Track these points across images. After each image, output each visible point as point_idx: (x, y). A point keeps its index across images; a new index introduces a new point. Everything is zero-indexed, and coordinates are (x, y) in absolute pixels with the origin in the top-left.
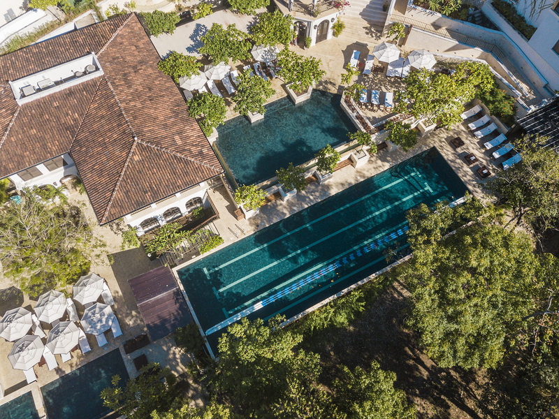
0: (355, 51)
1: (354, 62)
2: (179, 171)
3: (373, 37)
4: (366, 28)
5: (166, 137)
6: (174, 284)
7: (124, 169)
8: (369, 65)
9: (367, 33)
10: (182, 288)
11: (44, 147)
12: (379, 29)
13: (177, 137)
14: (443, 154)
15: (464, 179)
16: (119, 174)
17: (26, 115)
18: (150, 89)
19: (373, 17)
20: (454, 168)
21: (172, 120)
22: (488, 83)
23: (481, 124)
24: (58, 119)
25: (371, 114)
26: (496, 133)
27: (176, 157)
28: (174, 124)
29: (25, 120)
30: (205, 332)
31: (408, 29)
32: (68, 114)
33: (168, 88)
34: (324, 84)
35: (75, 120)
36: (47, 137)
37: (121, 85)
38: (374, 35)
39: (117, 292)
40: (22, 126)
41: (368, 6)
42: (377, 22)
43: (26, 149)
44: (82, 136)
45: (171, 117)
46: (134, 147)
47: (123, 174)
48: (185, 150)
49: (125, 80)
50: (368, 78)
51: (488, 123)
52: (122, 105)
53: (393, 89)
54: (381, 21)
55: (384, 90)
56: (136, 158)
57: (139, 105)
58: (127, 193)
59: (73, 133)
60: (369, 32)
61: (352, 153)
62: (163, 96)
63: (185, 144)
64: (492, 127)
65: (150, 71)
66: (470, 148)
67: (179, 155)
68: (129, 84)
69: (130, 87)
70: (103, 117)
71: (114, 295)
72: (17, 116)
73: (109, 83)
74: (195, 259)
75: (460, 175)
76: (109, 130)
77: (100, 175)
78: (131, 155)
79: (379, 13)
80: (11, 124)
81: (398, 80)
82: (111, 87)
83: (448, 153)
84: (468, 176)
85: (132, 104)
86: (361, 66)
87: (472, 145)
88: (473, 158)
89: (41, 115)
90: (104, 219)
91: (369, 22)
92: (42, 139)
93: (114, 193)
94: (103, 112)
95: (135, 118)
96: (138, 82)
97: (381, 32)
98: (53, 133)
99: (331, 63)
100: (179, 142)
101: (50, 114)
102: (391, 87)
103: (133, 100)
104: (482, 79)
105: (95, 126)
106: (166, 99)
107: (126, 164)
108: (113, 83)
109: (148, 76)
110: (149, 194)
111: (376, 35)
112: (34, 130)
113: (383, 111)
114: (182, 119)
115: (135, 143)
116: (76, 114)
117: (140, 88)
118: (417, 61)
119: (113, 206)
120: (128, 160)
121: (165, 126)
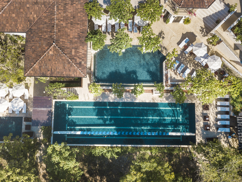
0: (187, 38)
1: (183, 43)
2: (66, 67)
3: (202, 34)
4: (202, 27)
5: (68, 48)
6: (51, 107)
7: (43, 56)
8: (189, 49)
9: (200, 31)
10: (53, 110)
11: (16, 25)
12: (208, 32)
13: (73, 50)
14: (196, 110)
15: (197, 127)
16: (40, 56)
17: (13, 5)
18: (74, 17)
19: (209, 23)
20: (196, 120)
21: (76, 40)
22: (236, 94)
23: (224, 104)
24: (27, 14)
25: (174, 76)
26: (227, 113)
27: (68, 60)
28: (76, 42)
29: (12, 8)
30: (53, 132)
31: (219, 42)
32: (31, 14)
33: (83, 20)
34: (162, 48)
35: (34, 18)
36: (19, 21)
37: (61, 9)
38: (203, 33)
39: (31, 96)
40: (10, 10)
41: (210, 16)
42: (209, 27)
43: (8, 23)
44: (34, 28)
45: (76, 38)
46: (52, 47)
47: (42, 57)
48: (74, 59)
49: (65, 7)
50: (185, 56)
51: (227, 106)
52: (56, 22)
53: (193, 67)
54: (212, 27)
55: (188, 66)
56: (51, 53)
57: (64, 25)
58: (40, 67)
59: (31, 24)
60: (202, 31)
61: (154, 89)
62: (78, 24)
63: (75, 56)
64: (227, 109)
65: (79, 6)
66: (210, 114)
67: (70, 60)
68: (65, 10)
69: (64, 12)
70: (46, 23)
71: (29, 96)
72: (9, 4)
73: (55, 6)
74: (64, 100)
75: (196, 124)
76: (46, 32)
77: (33, 53)
78: (49, 50)
79: (213, 22)
80: (5, 7)
81: (198, 65)
82: (55, 9)
83: (199, 111)
84: (199, 127)
85: (62, 22)
86: (186, 47)
87: (213, 113)
88: (207, 119)
89: (20, 9)
90: (26, 74)
91: (205, 24)
92: (16, 21)
93: (35, 65)
94: (47, 20)
95: (59, 31)
96: (70, 11)
97: (207, 33)
98: (22, 20)
99: (173, 38)
100: (73, 53)
101: (24, 10)
102: (193, 66)
103: (63, 21)
104: (235, 90)
105: (41, 26)
106: (79, 26)
107: (45, 54)
108: (57, 7)
109: (77, 9)
110: (50, 72)
111: (204, 34)
112: (14, 15)
113: (180, 76)
114: (81, 41)
115: (53, 46)
116: (35, 15)
117: (69, 15)
118: (212, 63)
119: (32, 70)
120: (47, 52)
121: (71, 42)
